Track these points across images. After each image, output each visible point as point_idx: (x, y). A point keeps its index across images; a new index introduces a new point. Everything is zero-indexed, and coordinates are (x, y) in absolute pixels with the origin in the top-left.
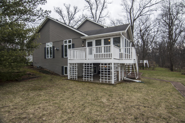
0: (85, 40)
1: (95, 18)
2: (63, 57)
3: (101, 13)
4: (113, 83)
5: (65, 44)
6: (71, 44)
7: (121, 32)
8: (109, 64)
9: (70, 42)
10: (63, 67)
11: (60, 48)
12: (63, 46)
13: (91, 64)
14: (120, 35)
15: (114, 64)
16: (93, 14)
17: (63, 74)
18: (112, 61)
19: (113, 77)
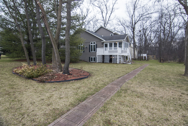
0: (103, 43)
1: (105, 21)
2: (90, 51)
3: (110, 17)
4: (118, 63)
5: (91, 45)
6: (95, 44)
7: (122, 40)
8: (116, 55)
9: (94, 43)
10: (90, 58)
11: (88, 47)
12: (90, 45)
13: (108, 55)
14: (122, 41)
15: (119, 55)
16: (103, 17)
17: (90, 61)
18: (118, 54)
19: (118, 61)
